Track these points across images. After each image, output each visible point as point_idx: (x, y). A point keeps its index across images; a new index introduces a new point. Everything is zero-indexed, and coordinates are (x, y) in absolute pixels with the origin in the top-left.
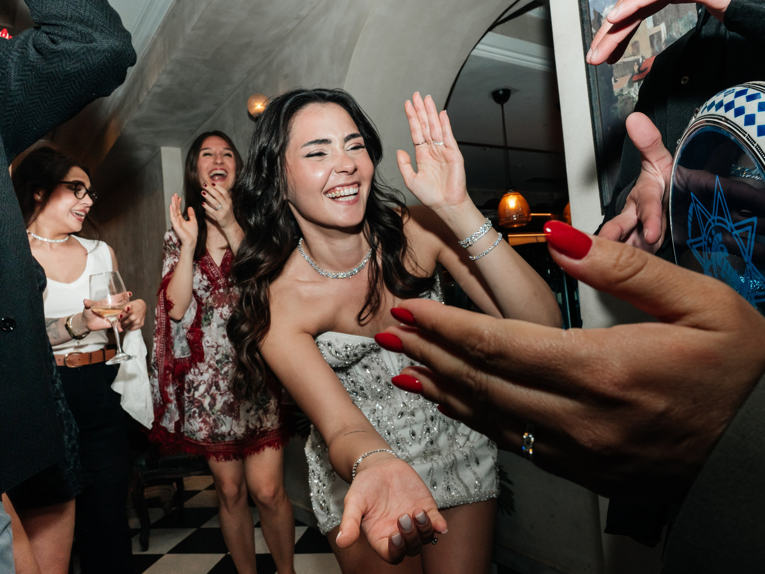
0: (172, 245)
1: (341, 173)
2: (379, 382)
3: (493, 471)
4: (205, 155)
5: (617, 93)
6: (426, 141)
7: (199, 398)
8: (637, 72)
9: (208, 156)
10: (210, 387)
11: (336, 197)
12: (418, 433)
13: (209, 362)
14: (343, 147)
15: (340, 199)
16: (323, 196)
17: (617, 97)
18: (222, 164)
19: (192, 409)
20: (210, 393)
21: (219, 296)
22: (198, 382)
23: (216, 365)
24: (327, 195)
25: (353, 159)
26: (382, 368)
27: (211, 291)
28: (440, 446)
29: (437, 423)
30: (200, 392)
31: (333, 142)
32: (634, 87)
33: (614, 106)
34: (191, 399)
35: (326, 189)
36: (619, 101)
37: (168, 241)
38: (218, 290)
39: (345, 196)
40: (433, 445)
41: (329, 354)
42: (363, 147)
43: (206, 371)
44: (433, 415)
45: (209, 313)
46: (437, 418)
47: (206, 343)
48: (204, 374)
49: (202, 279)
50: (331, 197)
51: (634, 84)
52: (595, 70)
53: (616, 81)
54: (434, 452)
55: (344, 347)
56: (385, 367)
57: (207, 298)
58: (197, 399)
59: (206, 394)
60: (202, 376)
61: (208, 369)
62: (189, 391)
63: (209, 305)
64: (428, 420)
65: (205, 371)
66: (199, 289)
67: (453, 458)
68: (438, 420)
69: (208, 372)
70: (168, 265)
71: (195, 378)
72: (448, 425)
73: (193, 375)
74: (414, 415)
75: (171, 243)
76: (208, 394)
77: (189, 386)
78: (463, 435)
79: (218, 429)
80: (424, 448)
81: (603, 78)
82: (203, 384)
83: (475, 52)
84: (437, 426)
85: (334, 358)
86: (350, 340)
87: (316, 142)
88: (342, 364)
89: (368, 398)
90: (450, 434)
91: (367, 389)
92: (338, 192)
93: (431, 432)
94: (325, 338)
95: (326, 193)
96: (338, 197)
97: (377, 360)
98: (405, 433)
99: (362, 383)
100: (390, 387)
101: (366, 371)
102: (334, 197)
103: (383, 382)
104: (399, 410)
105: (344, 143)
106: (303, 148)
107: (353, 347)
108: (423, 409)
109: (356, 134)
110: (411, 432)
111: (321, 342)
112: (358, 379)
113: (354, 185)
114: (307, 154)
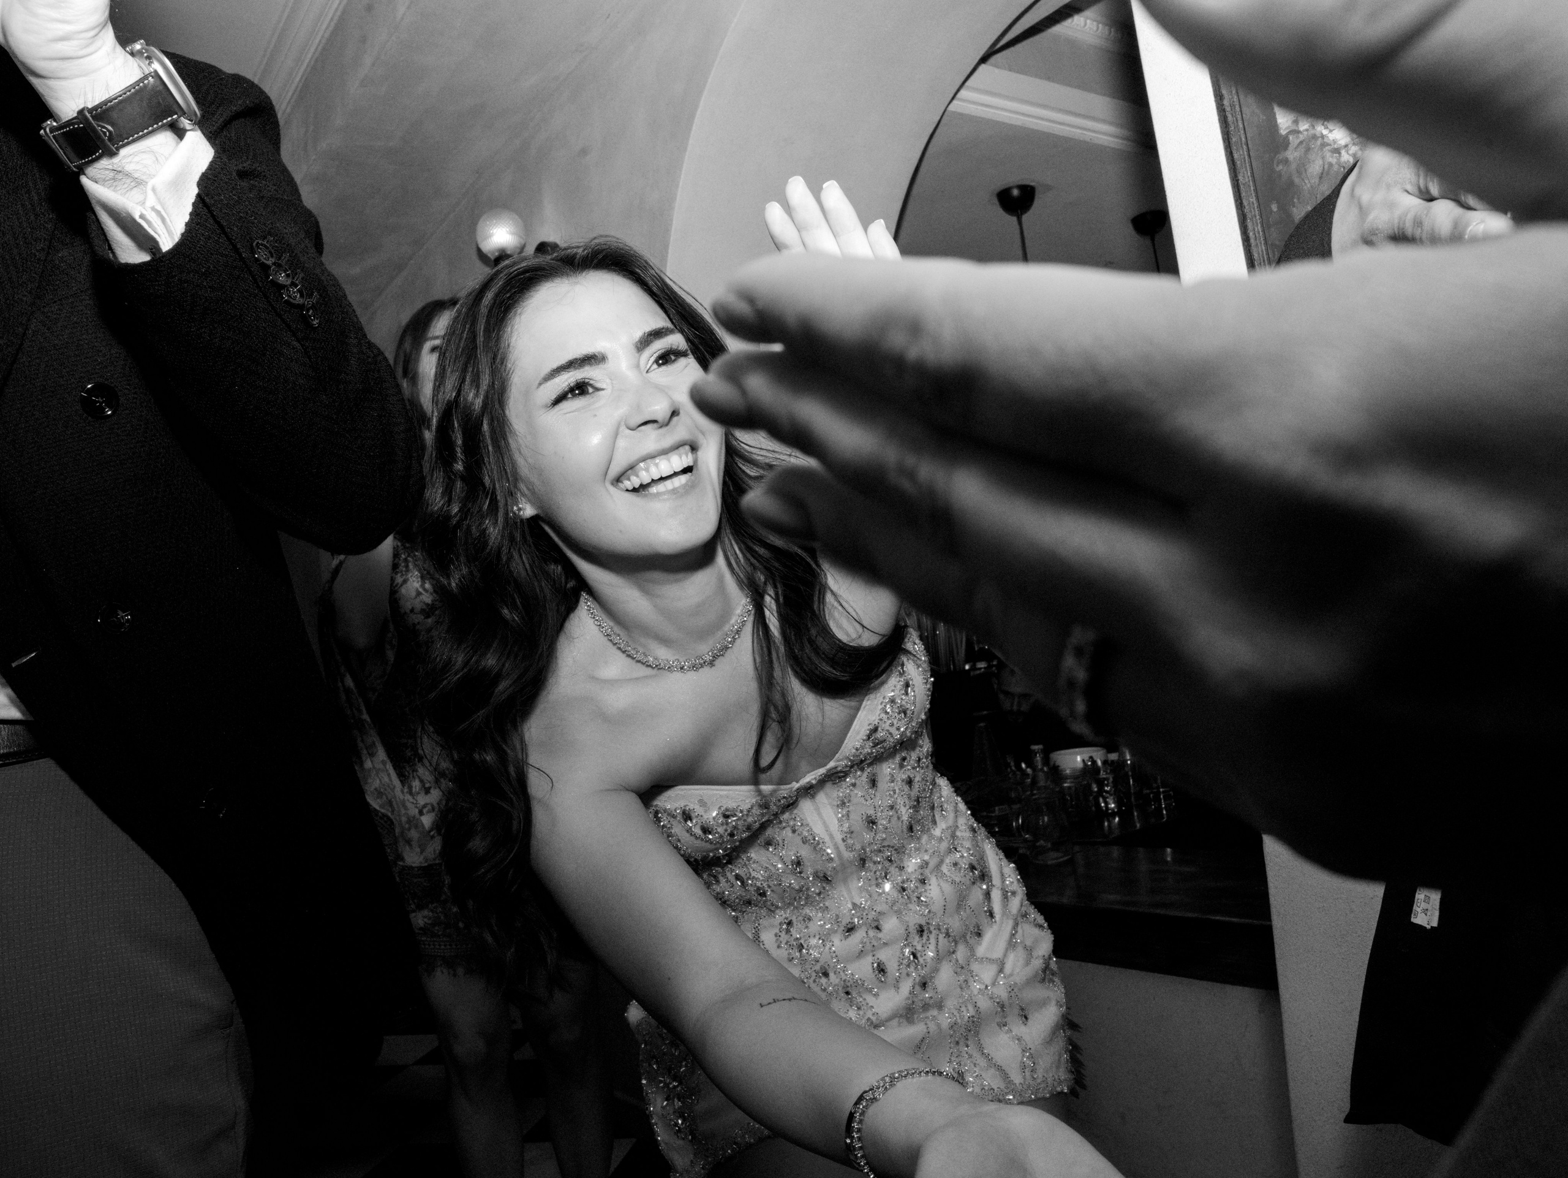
1: (643, 428)
2: (800, 873)
3: (1057, 1034)
5: (1286, 129)
11: (643, 487)
12: (892, 967)
14: (638, 366)
15: (654, 490)
16: (612, 489)
17: (1286, 137)
24: (620, 484)
25: (661, 389)
26: (805, 841)
28: (940, 990)
29: (933, 940)
31: (610, 356)
33: (1281, 156)
35: (614, 471)
36: (1291, 147)
39: (662, 479)
40: (927, 989)
41: (688, 835)
42: (683, 354)
44: (923, 923)
46: (932, 928)
50: (630, 488)
54: (928, 1004)
55: (721, 815)
56: (810, 838)
64: (911, 936)
67: (972, 1011)
68: (934, 932)
72: (956, 943)
74: (879, 929)
78: (990, 961)
80: (908, 998)
83: (955, 106)
84: (932, 947)
85: (698, 843)
86: (732, 799)
87: (571, 365)
88: (717, 849)
89: (777, 907)
90: (960, 962)
91: (772, 891)
92: (644, 473)
93: (921, 960)
94: (673, 800)
95: (618, 480)
96: (648, 485)
97: (792, 823)
98: (862, 970)
99: (761, 878)
100: (826, 879)
101: (768, 849)
102: (637, 486)
103: (809, 871)
104: (845, 921)
105: (637, 355)
106: (542, 387)
107: (741, 811)
108: (899, 913)
109: (663, 328)
110: (875, 965)
111: (665, 811)
112: (751, 870)
113: (681, 448)
114: (554, 397)
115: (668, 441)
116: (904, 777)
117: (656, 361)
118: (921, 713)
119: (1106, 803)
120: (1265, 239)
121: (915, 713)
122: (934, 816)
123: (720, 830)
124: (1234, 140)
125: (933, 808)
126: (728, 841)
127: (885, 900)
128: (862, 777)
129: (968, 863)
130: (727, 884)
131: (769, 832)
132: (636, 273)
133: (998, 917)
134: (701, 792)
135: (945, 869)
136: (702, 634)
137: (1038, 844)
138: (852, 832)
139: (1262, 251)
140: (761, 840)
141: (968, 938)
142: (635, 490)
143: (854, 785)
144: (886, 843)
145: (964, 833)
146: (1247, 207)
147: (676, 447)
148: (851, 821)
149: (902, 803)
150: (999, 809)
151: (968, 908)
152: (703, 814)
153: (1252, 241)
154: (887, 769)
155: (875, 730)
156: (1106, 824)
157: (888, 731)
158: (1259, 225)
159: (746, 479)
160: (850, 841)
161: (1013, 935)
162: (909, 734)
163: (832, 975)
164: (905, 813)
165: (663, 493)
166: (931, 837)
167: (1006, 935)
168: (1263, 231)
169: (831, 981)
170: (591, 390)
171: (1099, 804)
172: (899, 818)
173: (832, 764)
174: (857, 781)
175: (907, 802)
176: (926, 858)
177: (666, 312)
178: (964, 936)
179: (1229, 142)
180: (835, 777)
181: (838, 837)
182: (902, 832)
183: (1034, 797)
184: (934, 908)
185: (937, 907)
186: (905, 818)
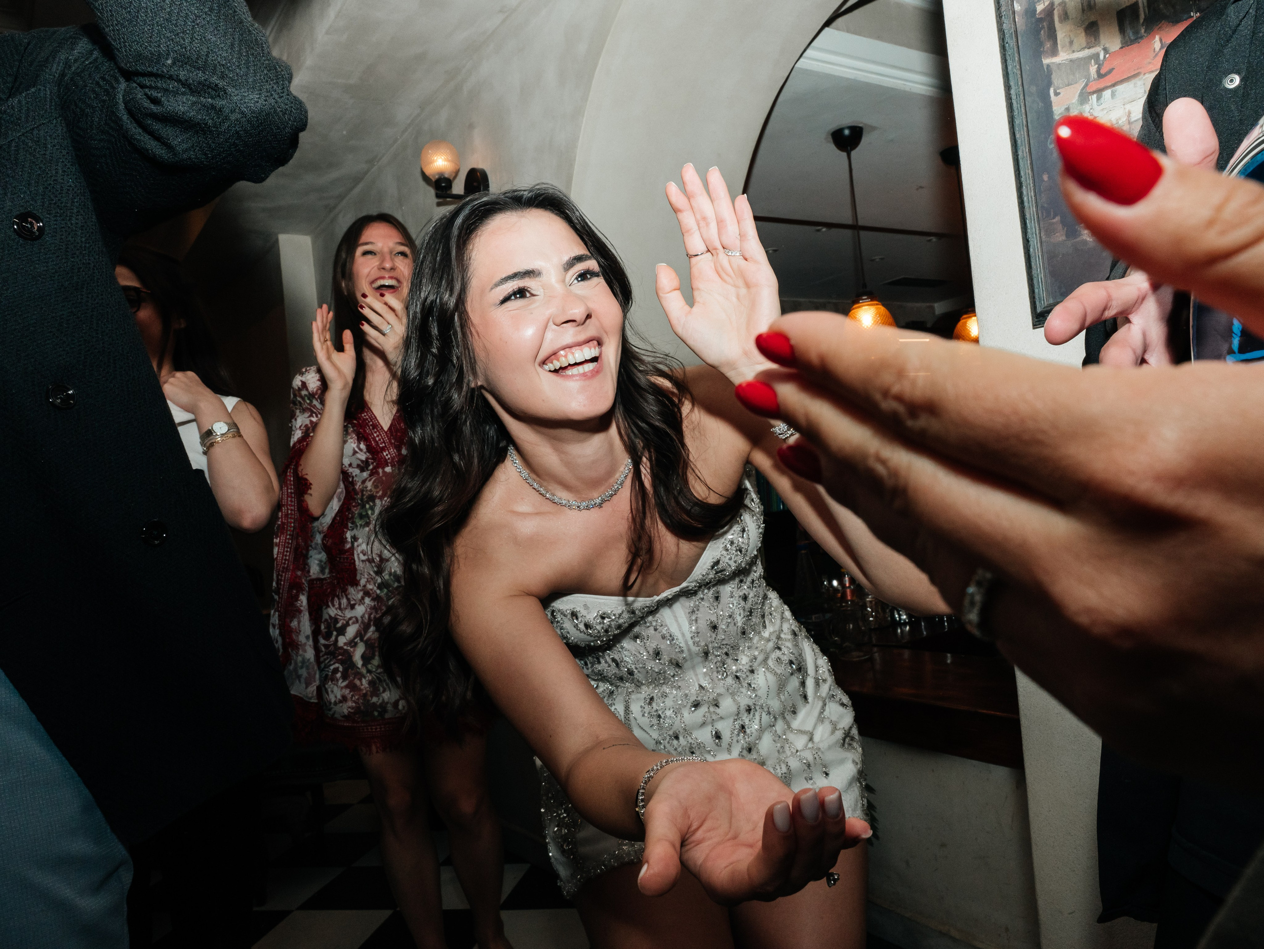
0: (305, 395)
1: (565, 325)
2: (659, 660)
3: (854, 785)
4: (366, 253)
6: (709, 251)
7: (345, 647)
8: (1096, 76)
9: (369, 256)
10: (366, 627)
11: (563, 368)
12: (726, 735)
13: (365, 586)
14: (564, 281)
15: (569, 372)
16: (539, 369)
18: (393, 269)
19: (331, 665)
20: (365, 638)
21: (384, 478)
22: (344, 620)
23: (378, 592)
24: (545, 366)
25: (581, 299)
26: (663, 637)
27: (372, 470)
28: (762, 753)
29: (757, 717)
30: (348, 638)
31: (544, 272)
32: (1090, 102)
34: (332, 648)
35: (542, 356)
37: (300, 389)
38: (383, 468)
39: (576, 364)
40: (752, 753)
41: (575, 629)
42: (597, 275)
43: (360, 601)
44: (751, 704)
45: (367, 506)
46: (757, 708)
47: (361, 556)
48: (357, 607)
49: (357, 449)
50: (553, 369)
51: (1090, 97)
52: (1019, 76)
53: (1057, 94)
55: (599, 617)
56: (668, 635)
57: (364, 482)
58: (341, 648)
59: (358, 640)
60: (354, 611)
61: (363, 598)
62: (328, 636)
63: (366, 494)
64: (741, 713)
65: (358, 602)
66: (350, 465)
67: (784, 770)
68: (759, 711)
69: (363, 604)
70: (300, 427)
71: (340, 613)
72: (775, 719)
73: (336, 609)
74: (718, 706)
75: (304, 393)
76: (362, 640)
77: (328, 627)
78: (803, 732)
79: (378, 696)
81: (1033, 89)
82: (353, 623)
84: (757, 721)
85: (582, 636)
86: (608, 605)
87: (515, 276)
88: (597, 641)
89: (642, 684)
90: (778, 732)
91: (639, 672)
92: (564, 359)
93: (748, 731)
94: (564, 604)
95: (544, 362)
96: (565, 368)
97: (654, 624)
98: (704, 736)
99: (631, 662)
100: (678, 665)
101: (636, 642)
102: (557, 368)
103: (665, 658)
104: (693, 698)
105: (564, 273)
106: (494, 290)
107: (614, 615)
108: (733, 694)
109: (584, 255)
110: (714, 733)
111: (559, 611)
112: (624, 656)
113: (591, 342)
114: (501, 298)
115: (582, 337)
116: (741, 594)
117: (577, 279)
118: (753, 550)
119: (900, 615)
120: (1036, 203)
121: (749, 551)
122: (764, 622)
123: (599, 627)
124: (1017, 123)
125: (763, 616)
126: (604, 636)
127: (723, 685)
128: (709, 594)
129: (788, 660)
130: (604, 665)
131: (636, 629)
132: (567, 214)
133: (810, 699)
134: (585, 599)
135: (771, 663)
136: (595, 483)
137: (844, 645)
138: (698, 633)
139: (1033, 212)
140: (631, 634)
141: (786, 715)
142: (556, 371)
143: (702, 599)
144: (724, 642)
145: (786, 636)
146: (1023, 177)
147: (588, 341)
148: (699, 624)
149: (738, 613)
150: (815, 617)
151: (786, 693)
152: (586, 615)
153: (1026, 204)
154: (727, 589)
155: (717, 563)
156: (899, 631)
157: (727, 563)
158: (1032, 191)
159: (636, 371)
160: (697, 639)
161: (821, 713)
162: (743, 566)
163: (681, 738)
164: (740, 620)
165: (576, 375)
166: (762, 638)
167: (816, 713)
168: (1035, 196)
169: (681, 742)
170: (528, 295)
171: (894, 615)
172: (735, 624)
173: (684, 585)
174: (705, 597)
175: (742, 612)
176: (756, 653)
177: (586, 244)
178: (783, 714)
179: (1013, 125)
180: (687, 593)
181: (688, 636)
182: (737, 634)
183: (842, 609)
184: (759, 693)
185: (762, 692)
186: (740, 624)
